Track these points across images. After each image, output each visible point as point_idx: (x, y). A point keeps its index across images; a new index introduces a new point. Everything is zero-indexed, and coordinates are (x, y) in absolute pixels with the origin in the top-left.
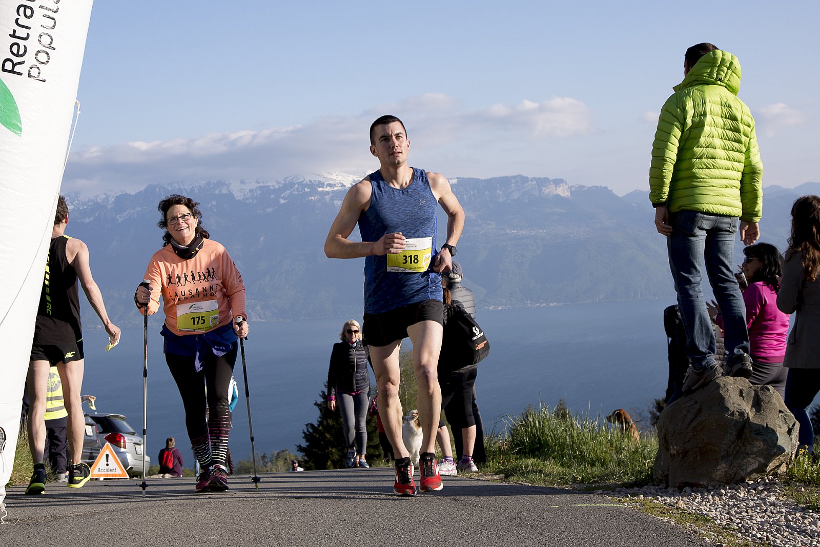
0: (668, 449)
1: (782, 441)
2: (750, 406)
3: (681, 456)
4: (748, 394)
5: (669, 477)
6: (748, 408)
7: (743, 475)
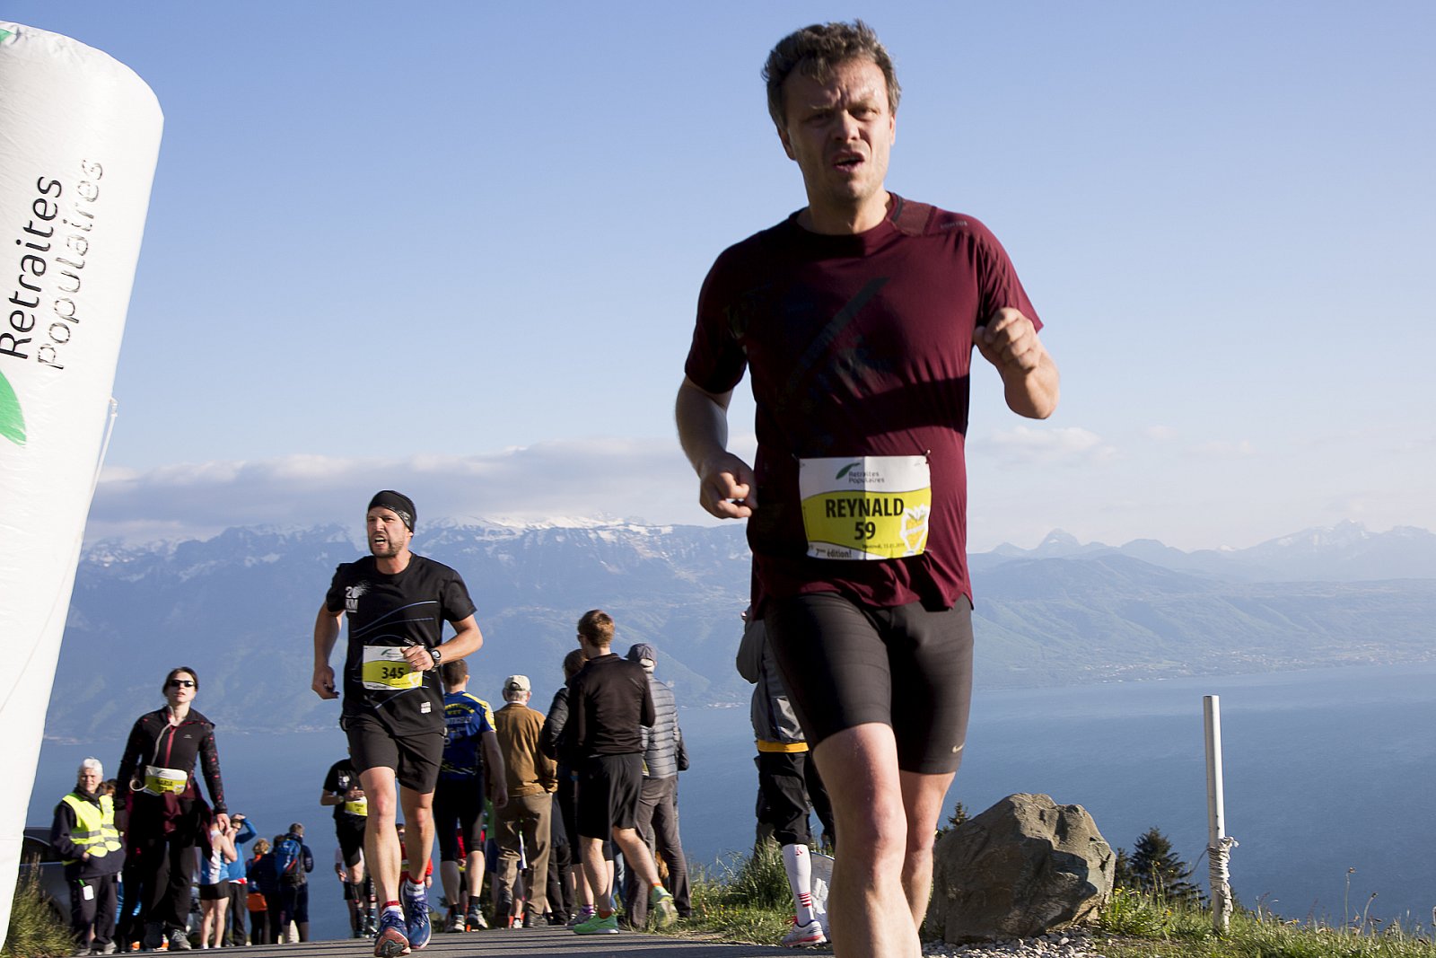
0: (945, 892)
1: (1093, 878)
2: (1053, 832)
3: (962, 900)
4: (1051, 817)
5: (947, 930)
6: (1049, 834)
7: (1042, 925)
